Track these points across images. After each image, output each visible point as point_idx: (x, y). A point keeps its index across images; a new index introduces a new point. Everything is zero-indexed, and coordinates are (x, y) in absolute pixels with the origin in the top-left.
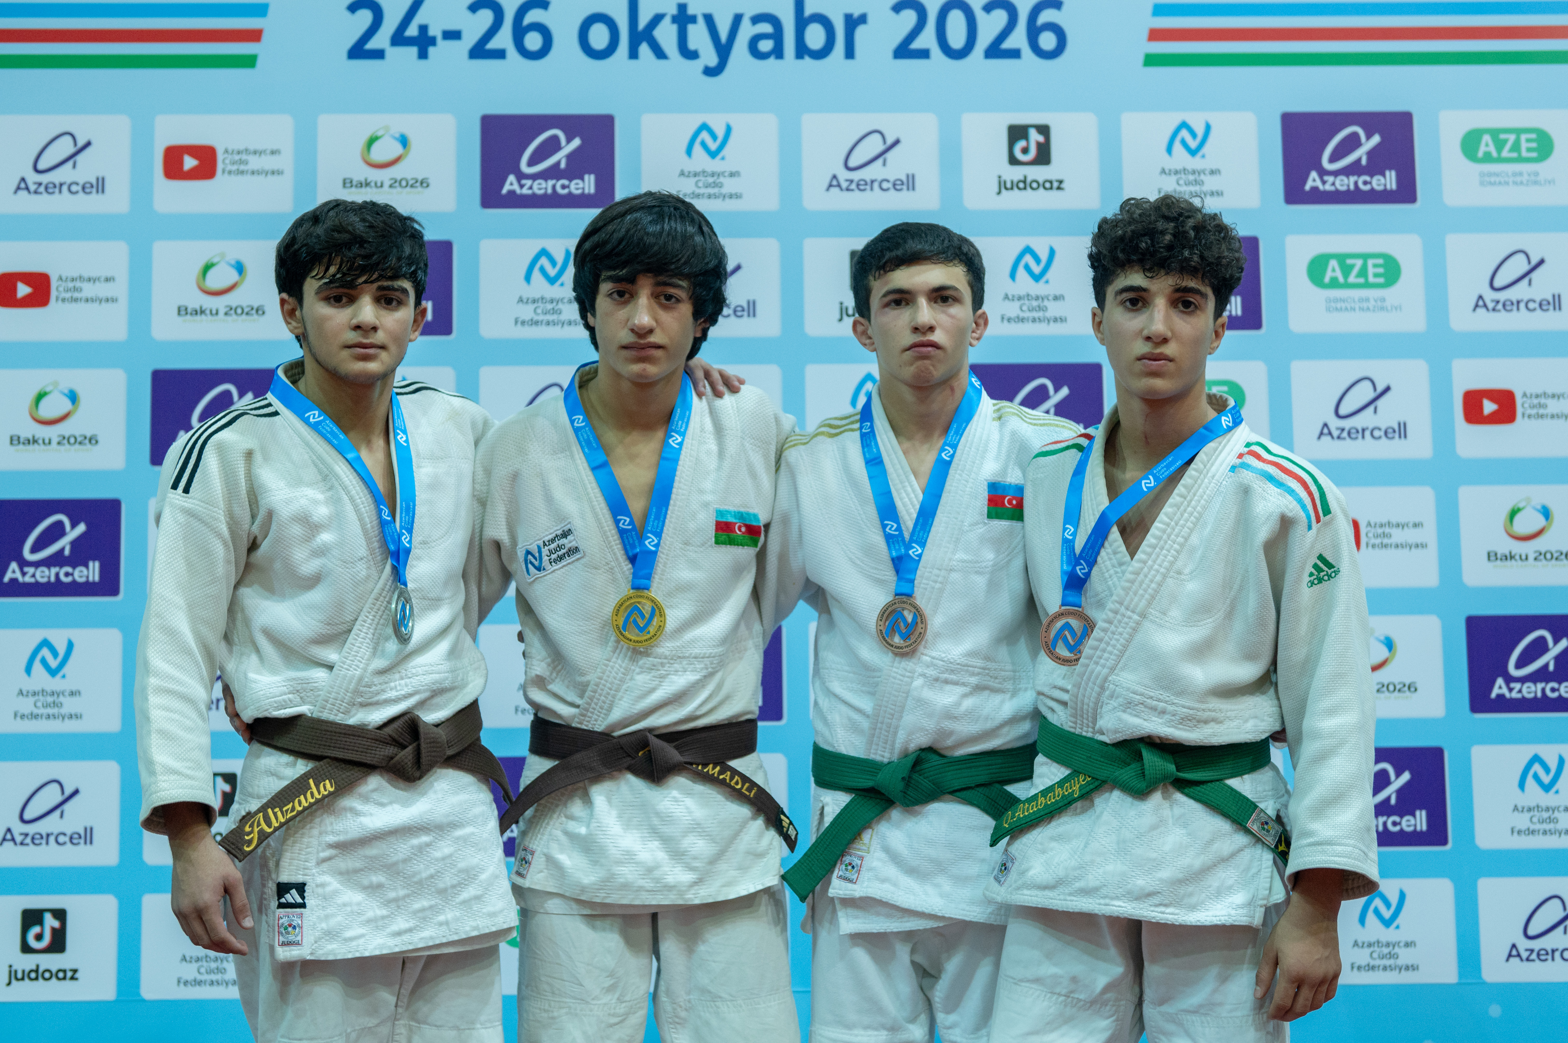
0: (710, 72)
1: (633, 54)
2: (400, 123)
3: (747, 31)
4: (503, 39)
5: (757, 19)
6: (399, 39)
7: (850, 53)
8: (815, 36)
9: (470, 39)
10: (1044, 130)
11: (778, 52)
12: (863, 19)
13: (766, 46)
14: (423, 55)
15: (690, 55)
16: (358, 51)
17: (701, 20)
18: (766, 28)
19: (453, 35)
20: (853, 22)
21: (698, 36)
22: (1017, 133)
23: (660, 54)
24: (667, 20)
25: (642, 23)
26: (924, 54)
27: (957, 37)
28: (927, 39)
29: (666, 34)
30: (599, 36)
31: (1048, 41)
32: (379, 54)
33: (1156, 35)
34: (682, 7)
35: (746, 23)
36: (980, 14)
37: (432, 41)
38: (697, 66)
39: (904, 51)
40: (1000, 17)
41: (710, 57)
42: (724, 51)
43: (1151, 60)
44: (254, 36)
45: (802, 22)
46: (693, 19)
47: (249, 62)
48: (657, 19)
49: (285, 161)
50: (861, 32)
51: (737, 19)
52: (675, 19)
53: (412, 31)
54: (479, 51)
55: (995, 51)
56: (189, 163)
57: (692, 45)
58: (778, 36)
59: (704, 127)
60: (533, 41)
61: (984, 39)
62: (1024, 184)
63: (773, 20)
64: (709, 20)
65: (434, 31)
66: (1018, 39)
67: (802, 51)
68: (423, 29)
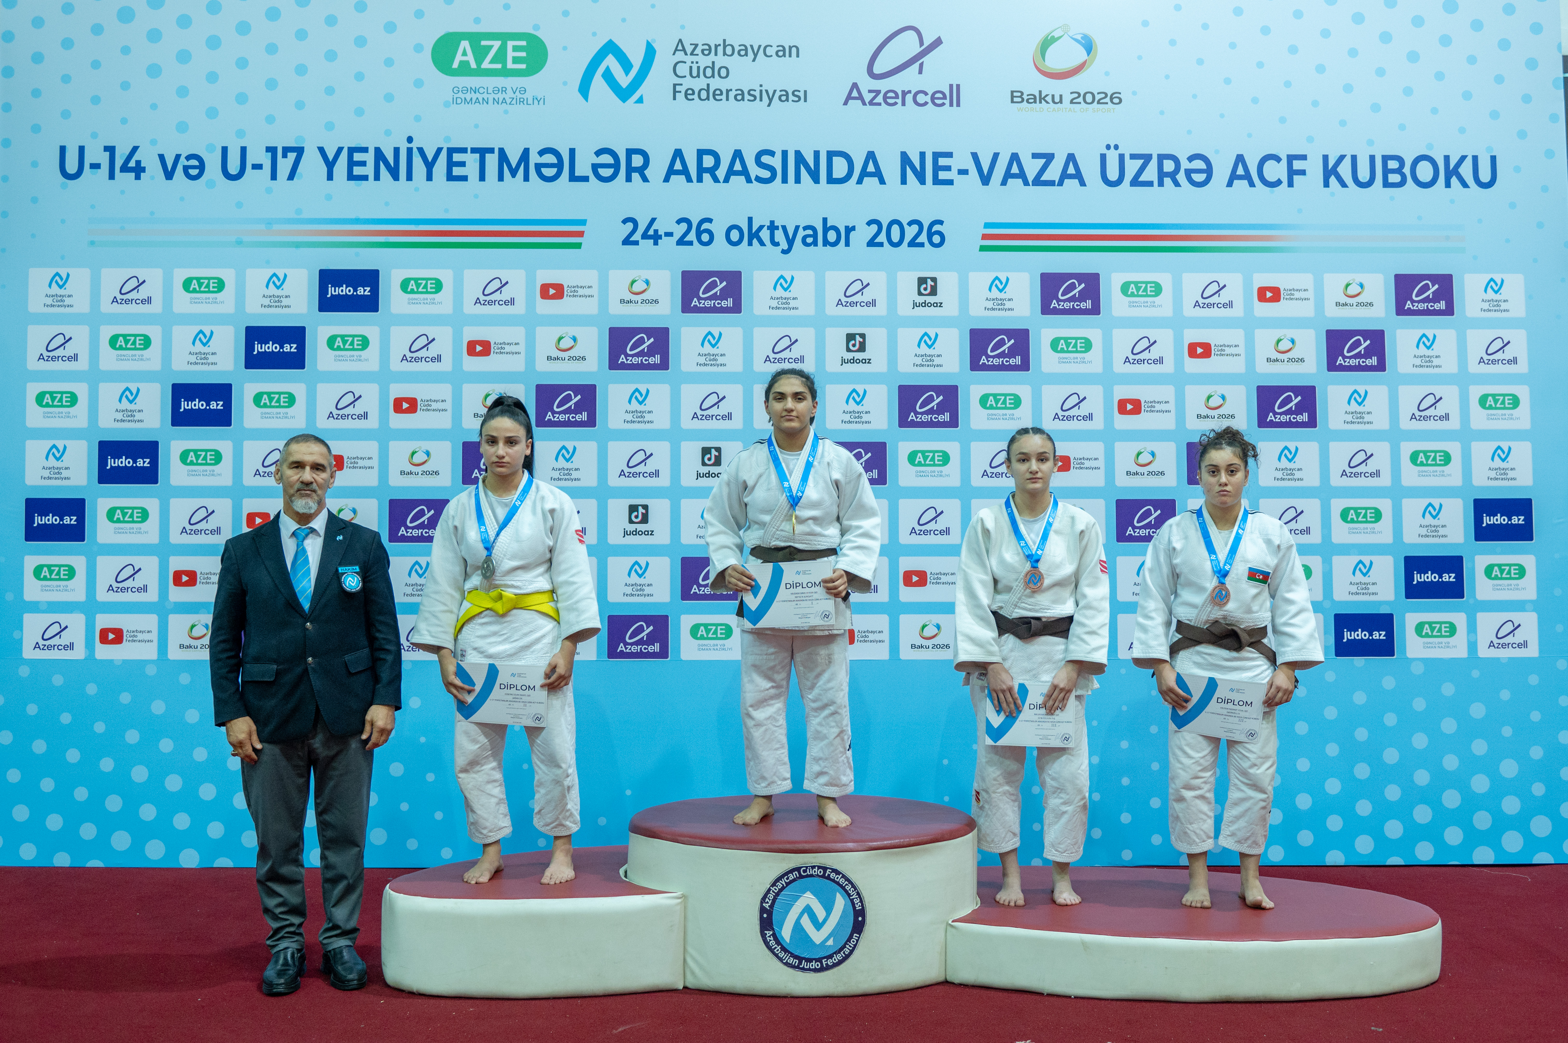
0: (784, 252)
1: (750, 244)
2: (645, 274)
3: (801, 233)
4: (692, 236)
5: (805, 228)
6: (645, 236)
7: (847, 244)
8: (832, 236)
9: (677, 236)
10: (934, 280)
11: (815, 243)
12: (853, 228)
13: (809, 240)
14: (656, 243)
15: (776, 244)
16: (627, 241)
17: (780, 228)
18: (810, 232)
19: (669, 234)
20: (849, 230)
21: (779, 236)
22: (922, 281)
23: (762, 243)
24: (766, 228)
25: (754, 230)
26: (881, 245)
27: (896, 237)
28: (882, 238)
29: (765, 234)
30: (735, 235)
31: (936, 239)
32: (636, 243)
33: (985, 237)
34: (772, 222)
35: (801, 229)
36: (906, 227)
37: (660, 237)
38: (779, 249)
39: (872, 243)
40: (915, 228)
41: (784, 245)
42: (791, 242)
43: (983, 248)
44: (581, 234)
45: (826, 230)
46: (777, 228)
47: (578, 246)
48: (761, 228)
49: (594, 291)
50: (852, 234)
51: (797, 228)
52: (769, 228)
53: (651, 232)
54: (681, 242)
55: (913, 244)
56: (552, 291)
57: (776, 240)
58: (815, 236)
59: (782, 277)
60: (705, 237)
61: (908, 238)
62: (925, 304)
63: (813, 229)
64: (784, 228)
65: (661, 232)
66: (923, 238)
67: (826, 243)
68: (656, 231)
